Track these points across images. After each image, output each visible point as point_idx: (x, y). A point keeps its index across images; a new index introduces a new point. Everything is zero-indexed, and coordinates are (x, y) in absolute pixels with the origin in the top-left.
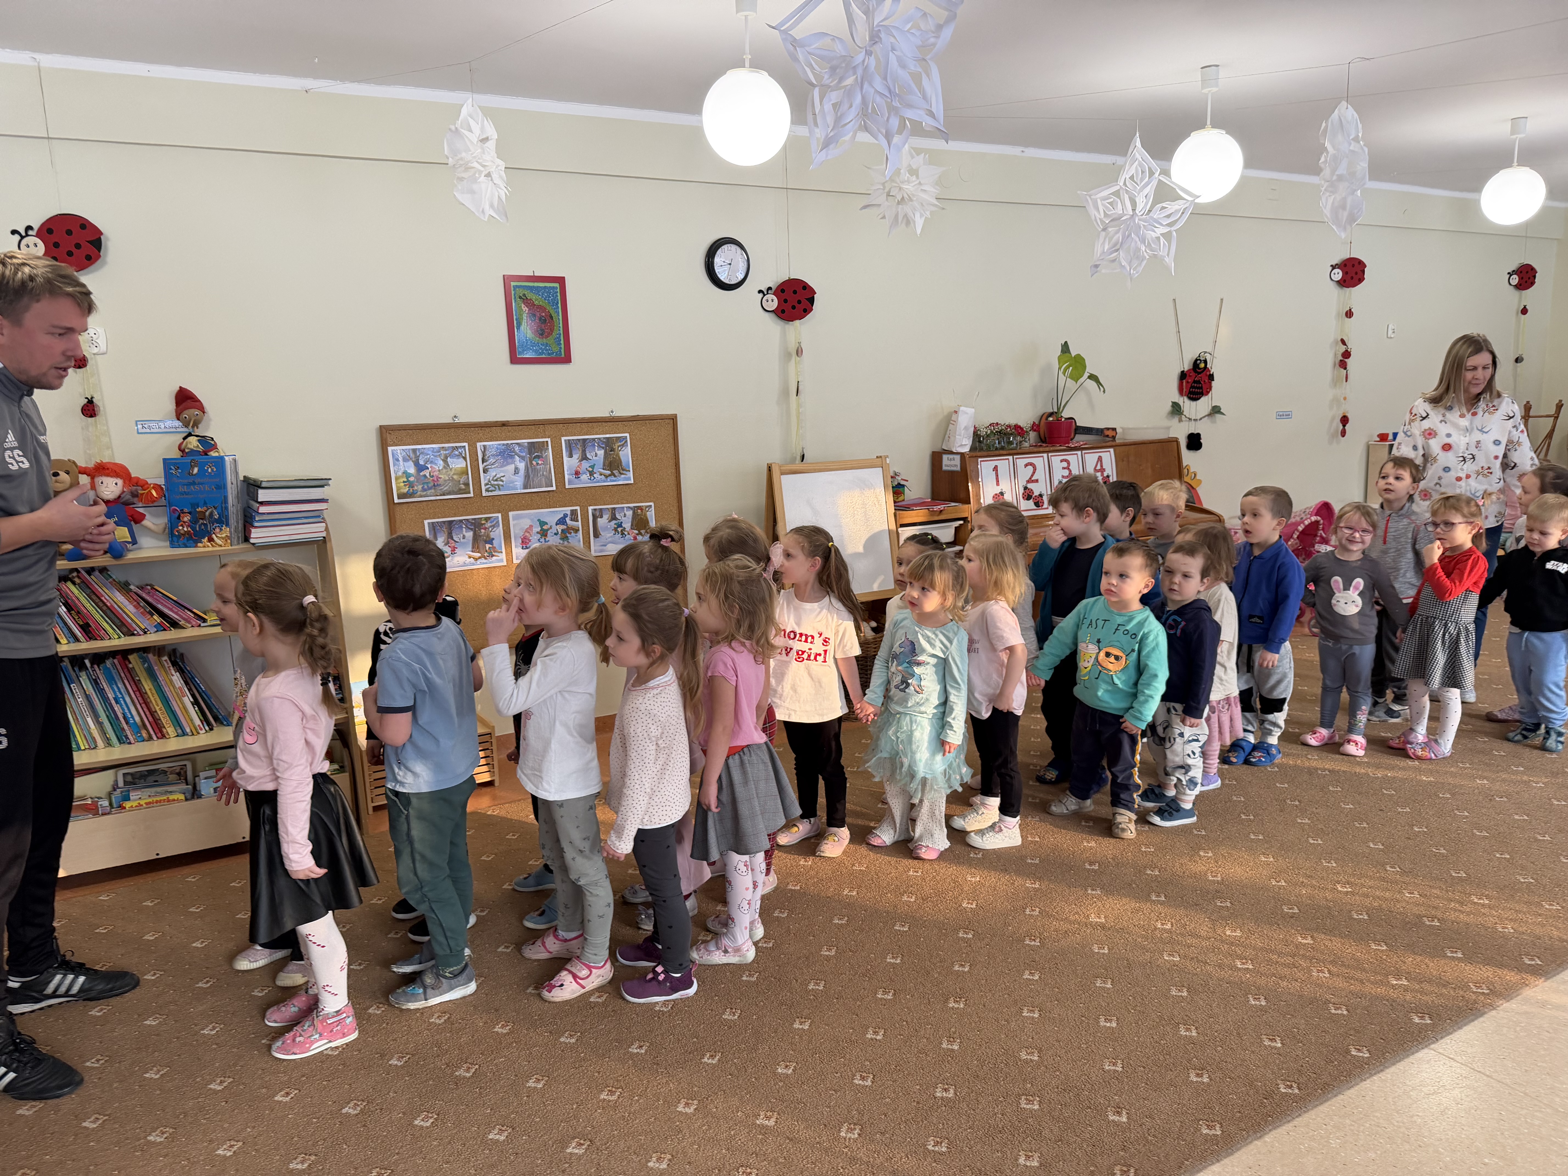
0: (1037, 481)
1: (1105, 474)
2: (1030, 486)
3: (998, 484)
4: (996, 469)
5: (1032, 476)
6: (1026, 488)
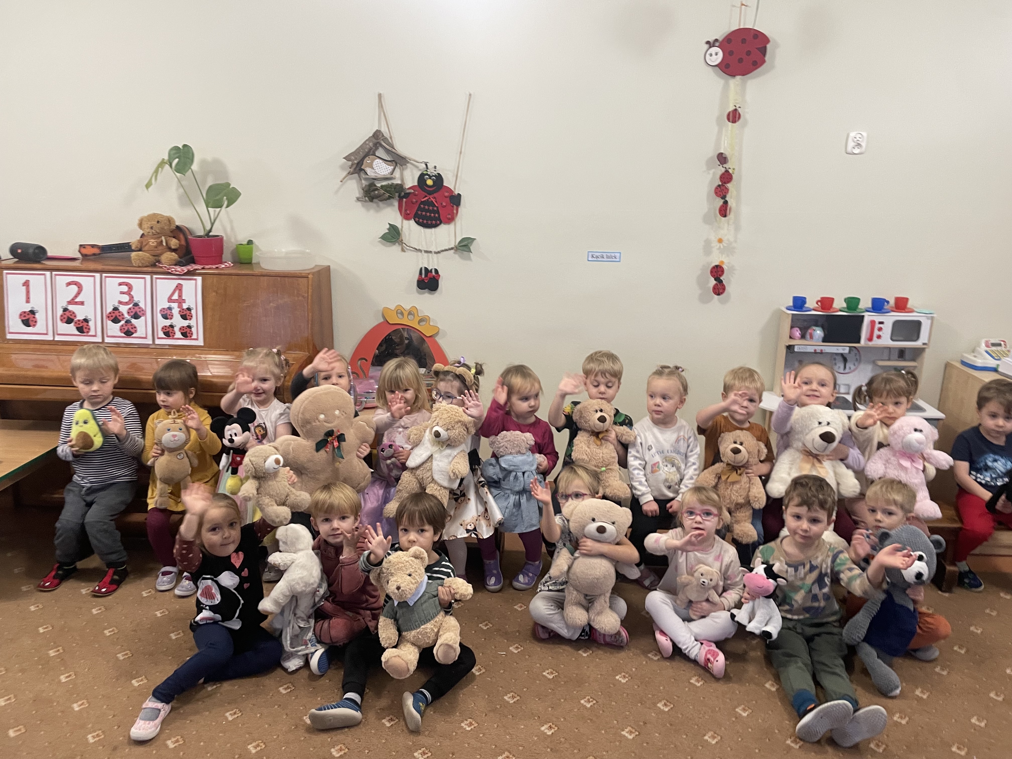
0: (82, 303)
1: (185, 306)
3: (28, 301)
4: (26, 284)
5: (76, 296)
6: (65, 310)
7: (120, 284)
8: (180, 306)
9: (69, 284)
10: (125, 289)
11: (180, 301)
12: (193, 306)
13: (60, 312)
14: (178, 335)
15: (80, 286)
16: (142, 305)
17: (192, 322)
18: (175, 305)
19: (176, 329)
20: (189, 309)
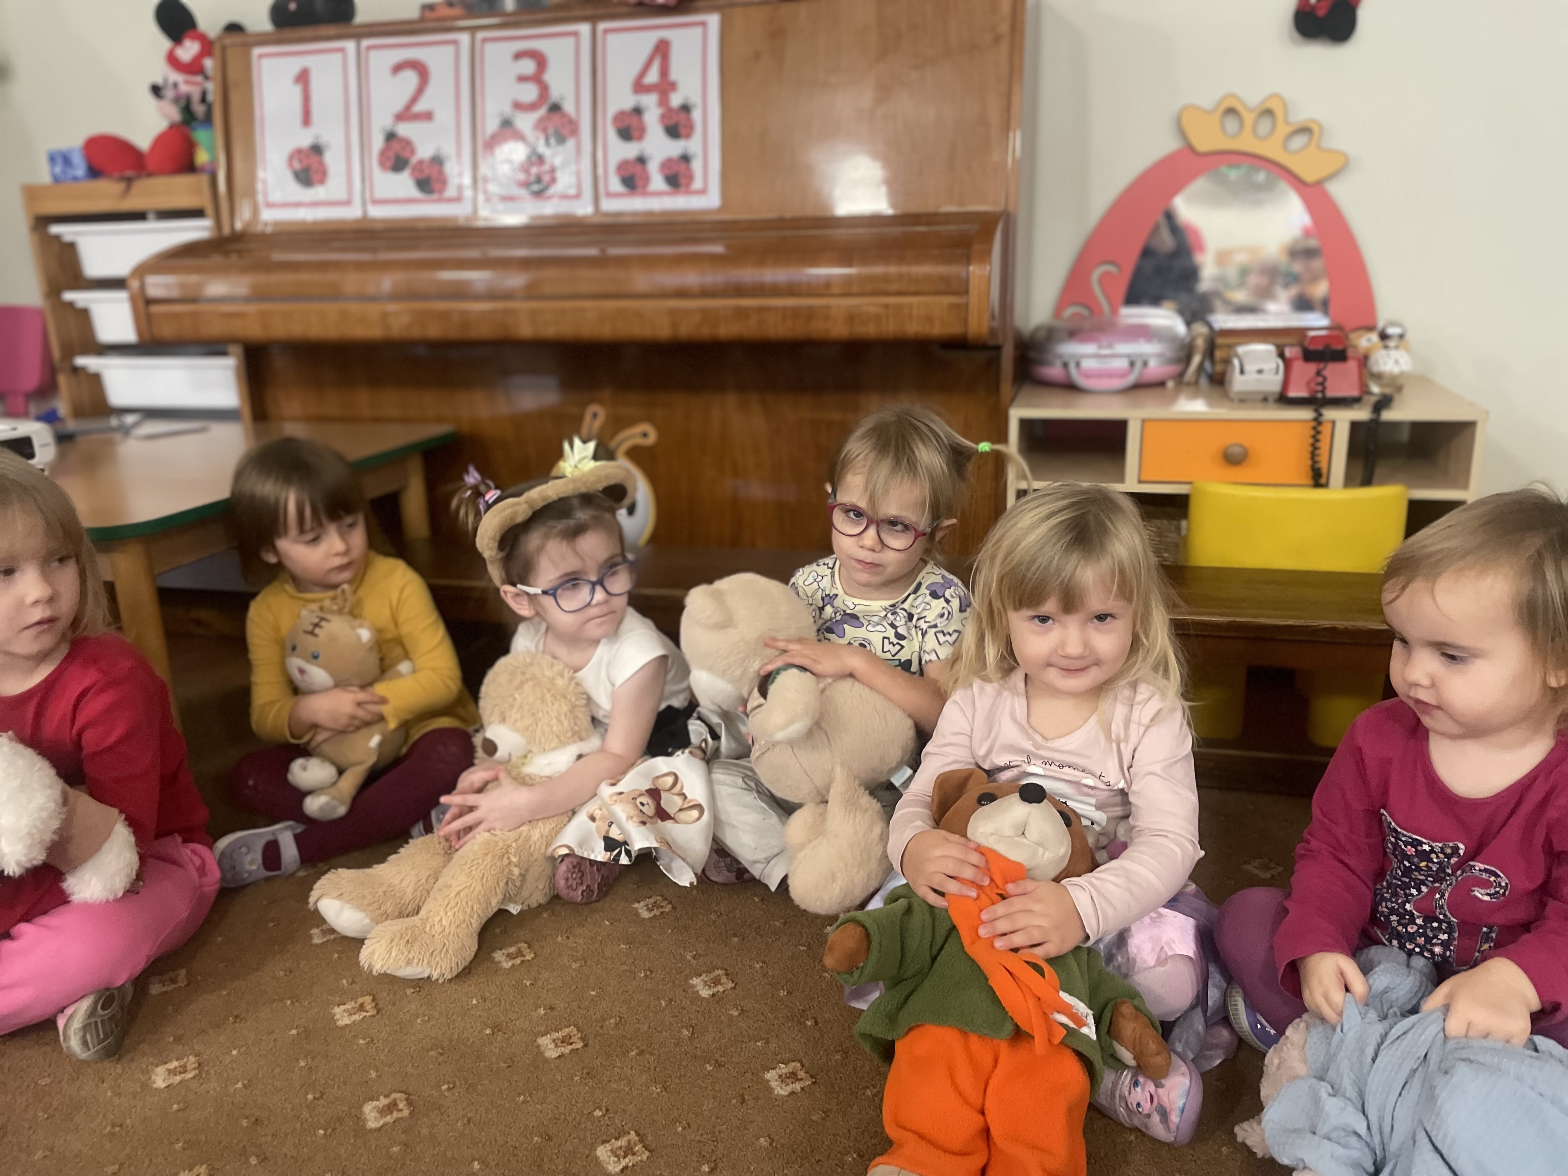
0: (427, 116)
1: (676, 100)
2: (404, 130)
3: (306, 122)
4: (303, 78)
5: (414, 99)
6: (391, 137)
7: (518, 56)
8: (664, 101)
9: (398, 68)
10: (528, 66)
11: (665, 87)
12: (695, 98)
13: (378, 142)
14: (657, 182)
15: (421, 70)
16: (569, 107)
17: (693, 145)
18: (650, 101)
19: (653, 168)
20: (686, 108)
